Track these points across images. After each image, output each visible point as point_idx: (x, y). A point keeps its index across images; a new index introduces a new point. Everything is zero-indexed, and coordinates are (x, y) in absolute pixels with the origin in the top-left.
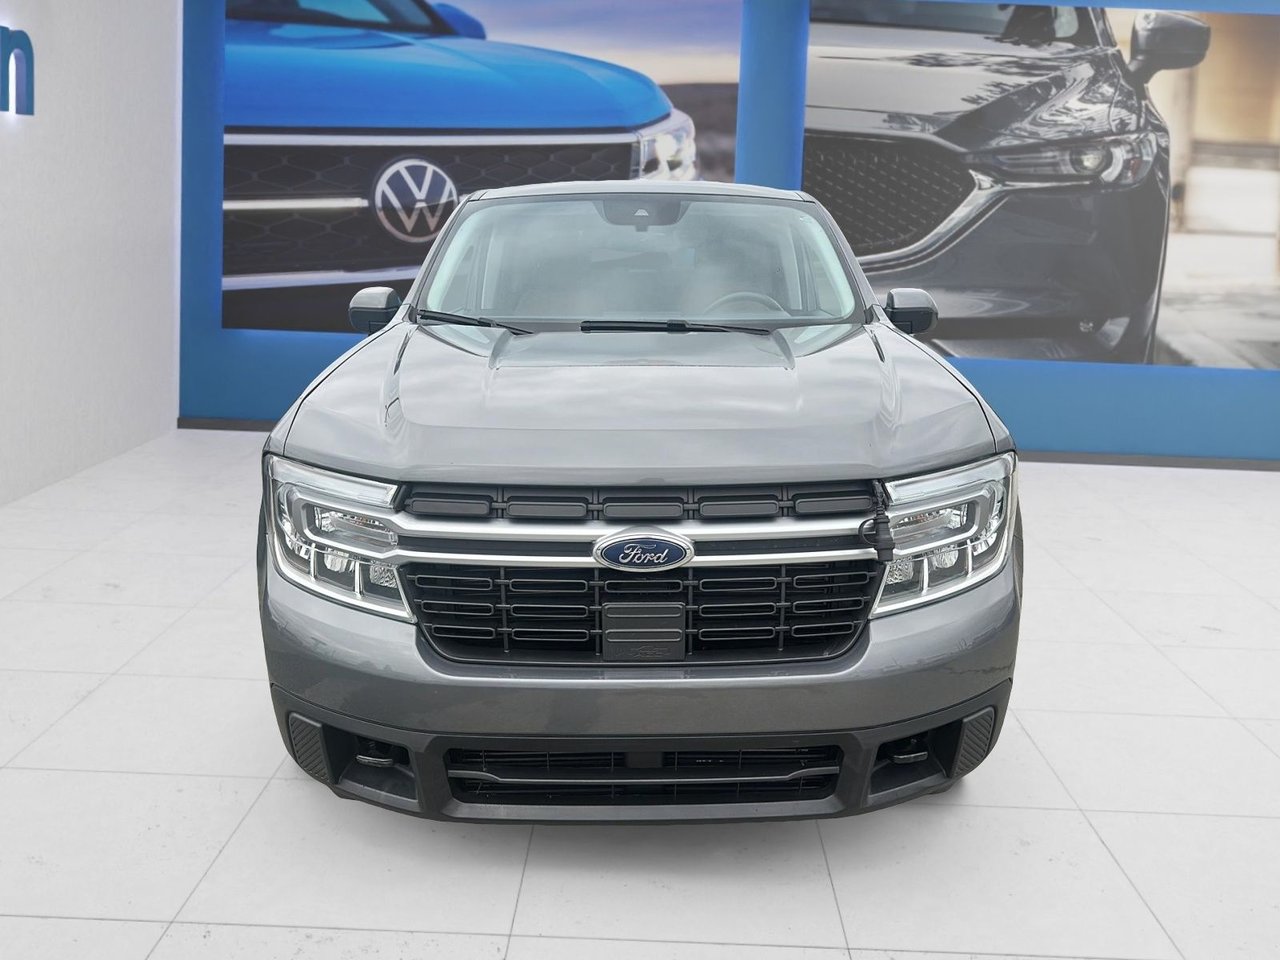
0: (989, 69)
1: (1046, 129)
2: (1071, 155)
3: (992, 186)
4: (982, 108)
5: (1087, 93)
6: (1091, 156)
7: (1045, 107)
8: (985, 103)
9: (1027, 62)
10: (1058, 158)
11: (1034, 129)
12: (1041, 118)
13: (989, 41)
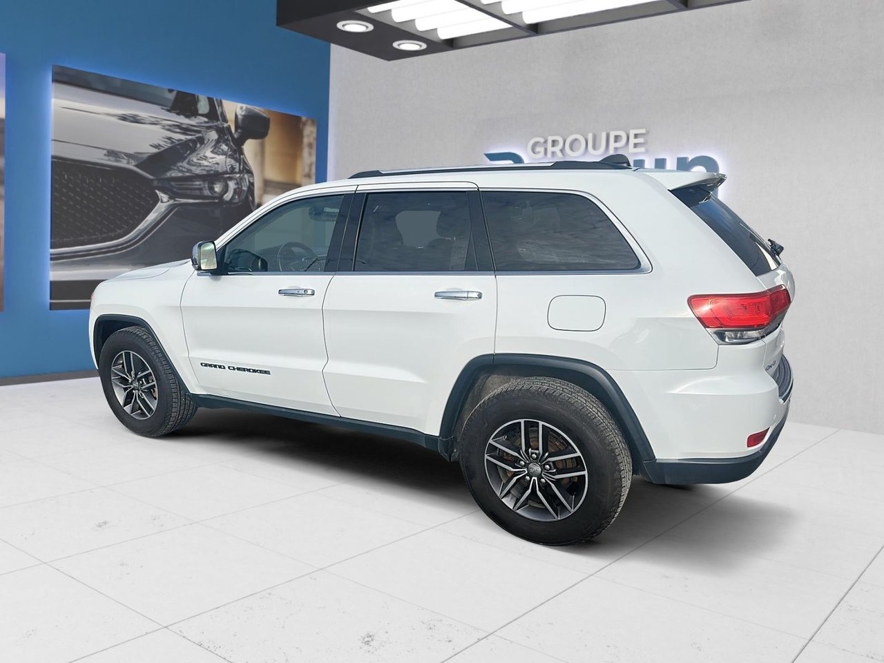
0: (164, 127)
1: (195, 167)
2: (208, 184)
3: (168, 201)
4: (162, 152)
5: (215, 148)
6: (218, 185)
7: (194, 154)
8: (163, 149)
9: (184, 126)
10: (202, 186)
11: (190, 167)
12: (192, 161)
13: (163, 111)
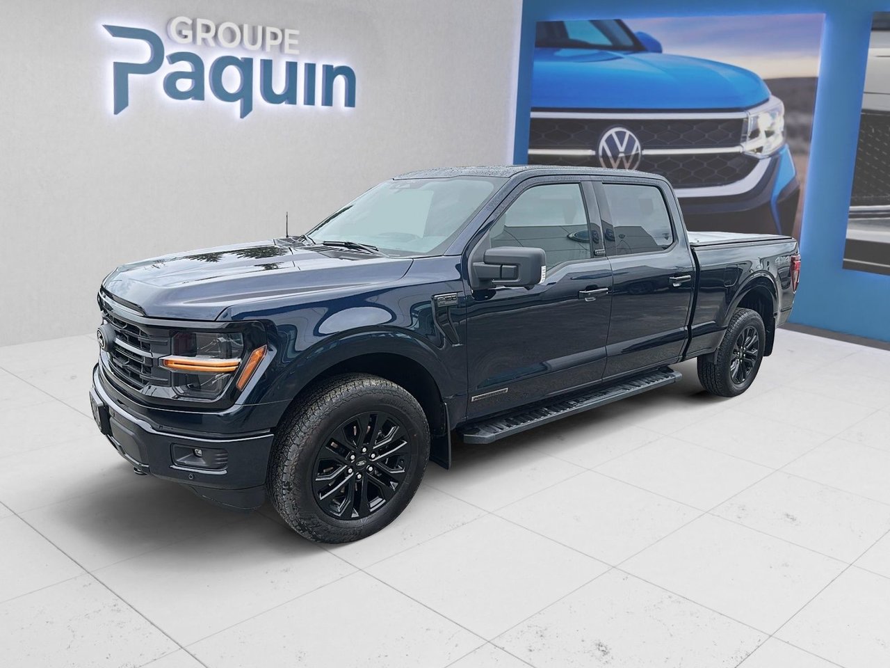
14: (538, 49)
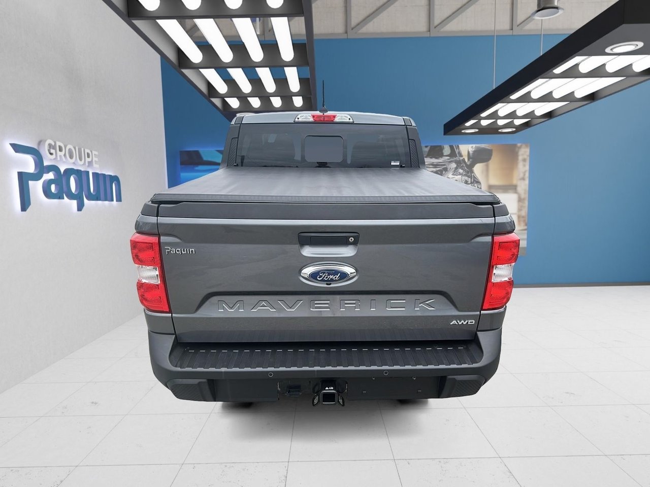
14: (183, 166)
